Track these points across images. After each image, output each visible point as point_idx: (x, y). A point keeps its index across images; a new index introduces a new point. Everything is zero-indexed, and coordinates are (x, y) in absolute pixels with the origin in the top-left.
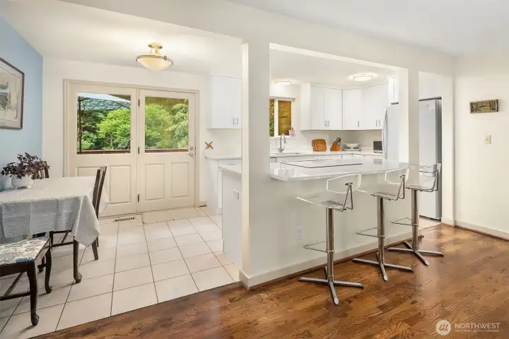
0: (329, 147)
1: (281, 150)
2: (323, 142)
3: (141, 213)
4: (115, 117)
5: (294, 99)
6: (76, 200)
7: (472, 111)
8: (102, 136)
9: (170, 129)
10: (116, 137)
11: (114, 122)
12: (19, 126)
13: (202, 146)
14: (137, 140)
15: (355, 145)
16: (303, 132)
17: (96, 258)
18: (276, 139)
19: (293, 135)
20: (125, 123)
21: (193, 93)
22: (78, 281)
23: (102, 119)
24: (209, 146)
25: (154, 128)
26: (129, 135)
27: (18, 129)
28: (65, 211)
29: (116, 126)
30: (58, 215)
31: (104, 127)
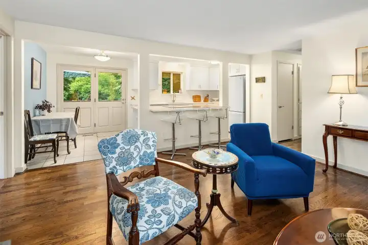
0: (202, 100)
1: (174, 101)
2: (199, 97)
3: (96, 133)
4: (80, 80)
5: (182, 73)
6: (68, 119)
7: (256, 82)
8: (72, 92)
9: (117, 88)
10: (81, 93)
11: (80, 83)
12: (39, 88)
13: (129, 99)
14: (94, 95)
15: (217, 99)
16: (188, 91)
17: (76, 147)
18: (171, 95)
19: (181, 93)
20: (87, 84)
21: (125, 70)
22: (69, 153)
23: (71, 81)
24: (133, 98)
25: (106, 87)
26: (90, 92)
27: (39, 89)
28: (64, 124)
29: (82, 86)
30: (61, 125)
31: (73, 86)
